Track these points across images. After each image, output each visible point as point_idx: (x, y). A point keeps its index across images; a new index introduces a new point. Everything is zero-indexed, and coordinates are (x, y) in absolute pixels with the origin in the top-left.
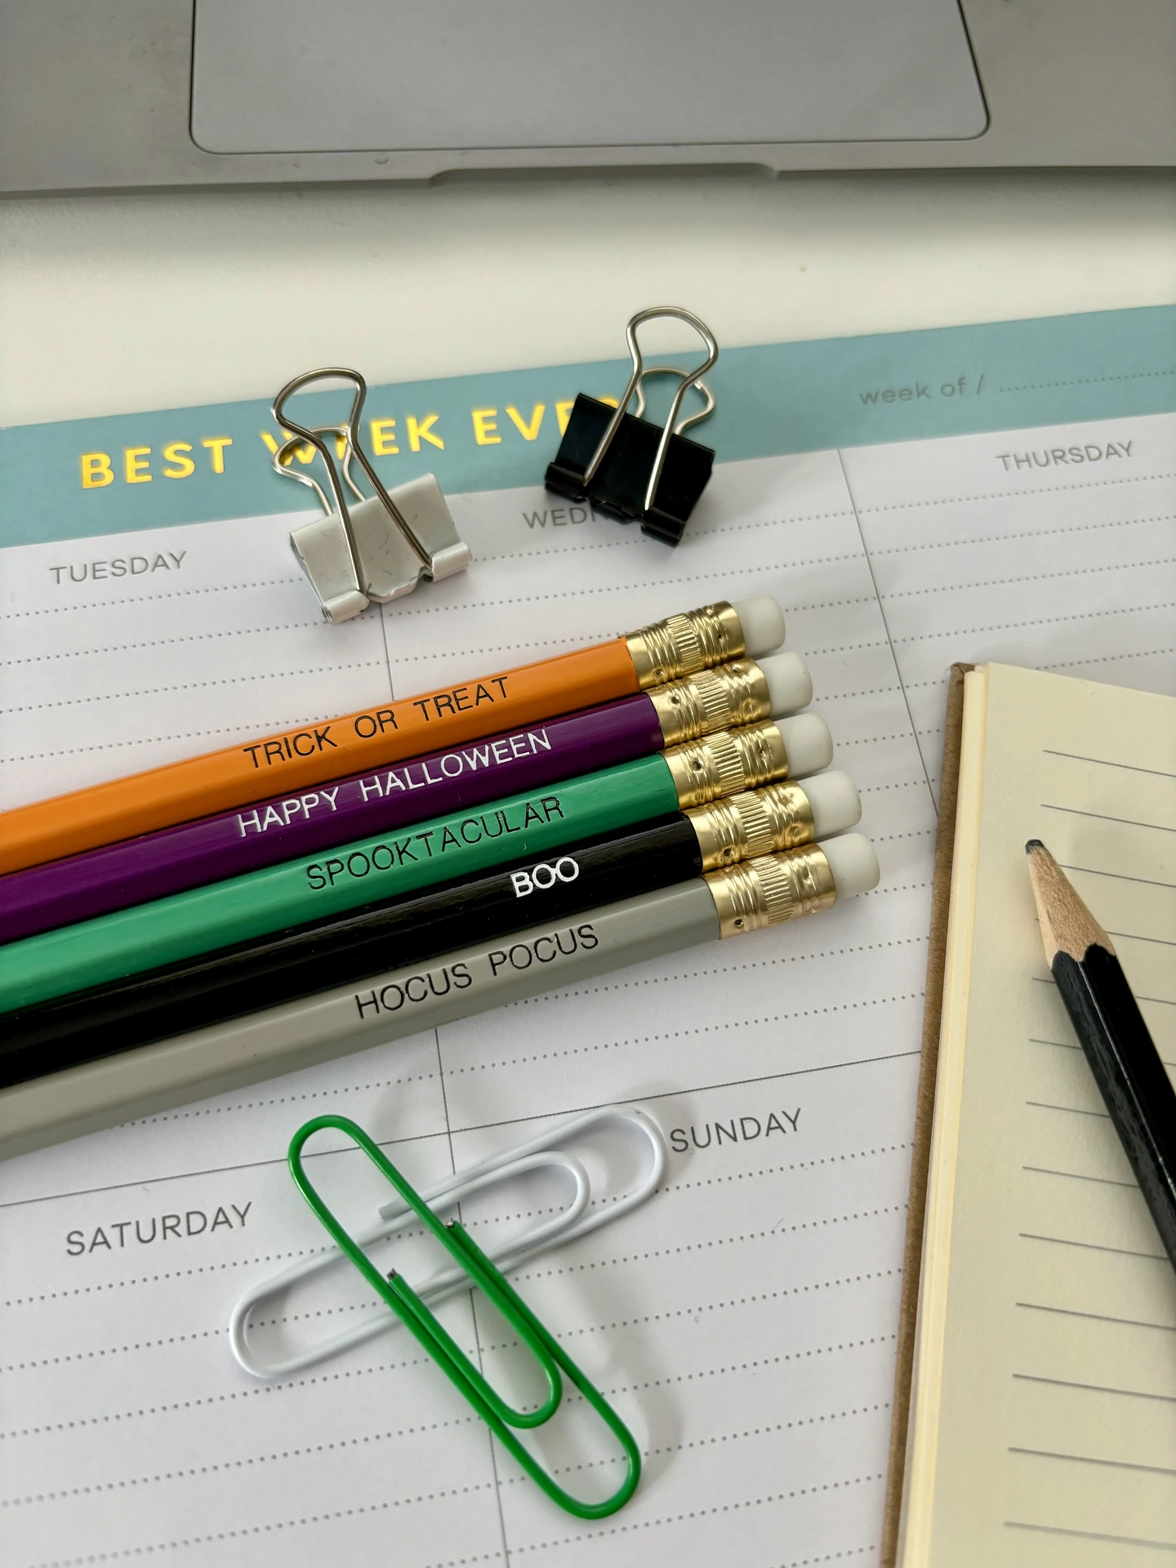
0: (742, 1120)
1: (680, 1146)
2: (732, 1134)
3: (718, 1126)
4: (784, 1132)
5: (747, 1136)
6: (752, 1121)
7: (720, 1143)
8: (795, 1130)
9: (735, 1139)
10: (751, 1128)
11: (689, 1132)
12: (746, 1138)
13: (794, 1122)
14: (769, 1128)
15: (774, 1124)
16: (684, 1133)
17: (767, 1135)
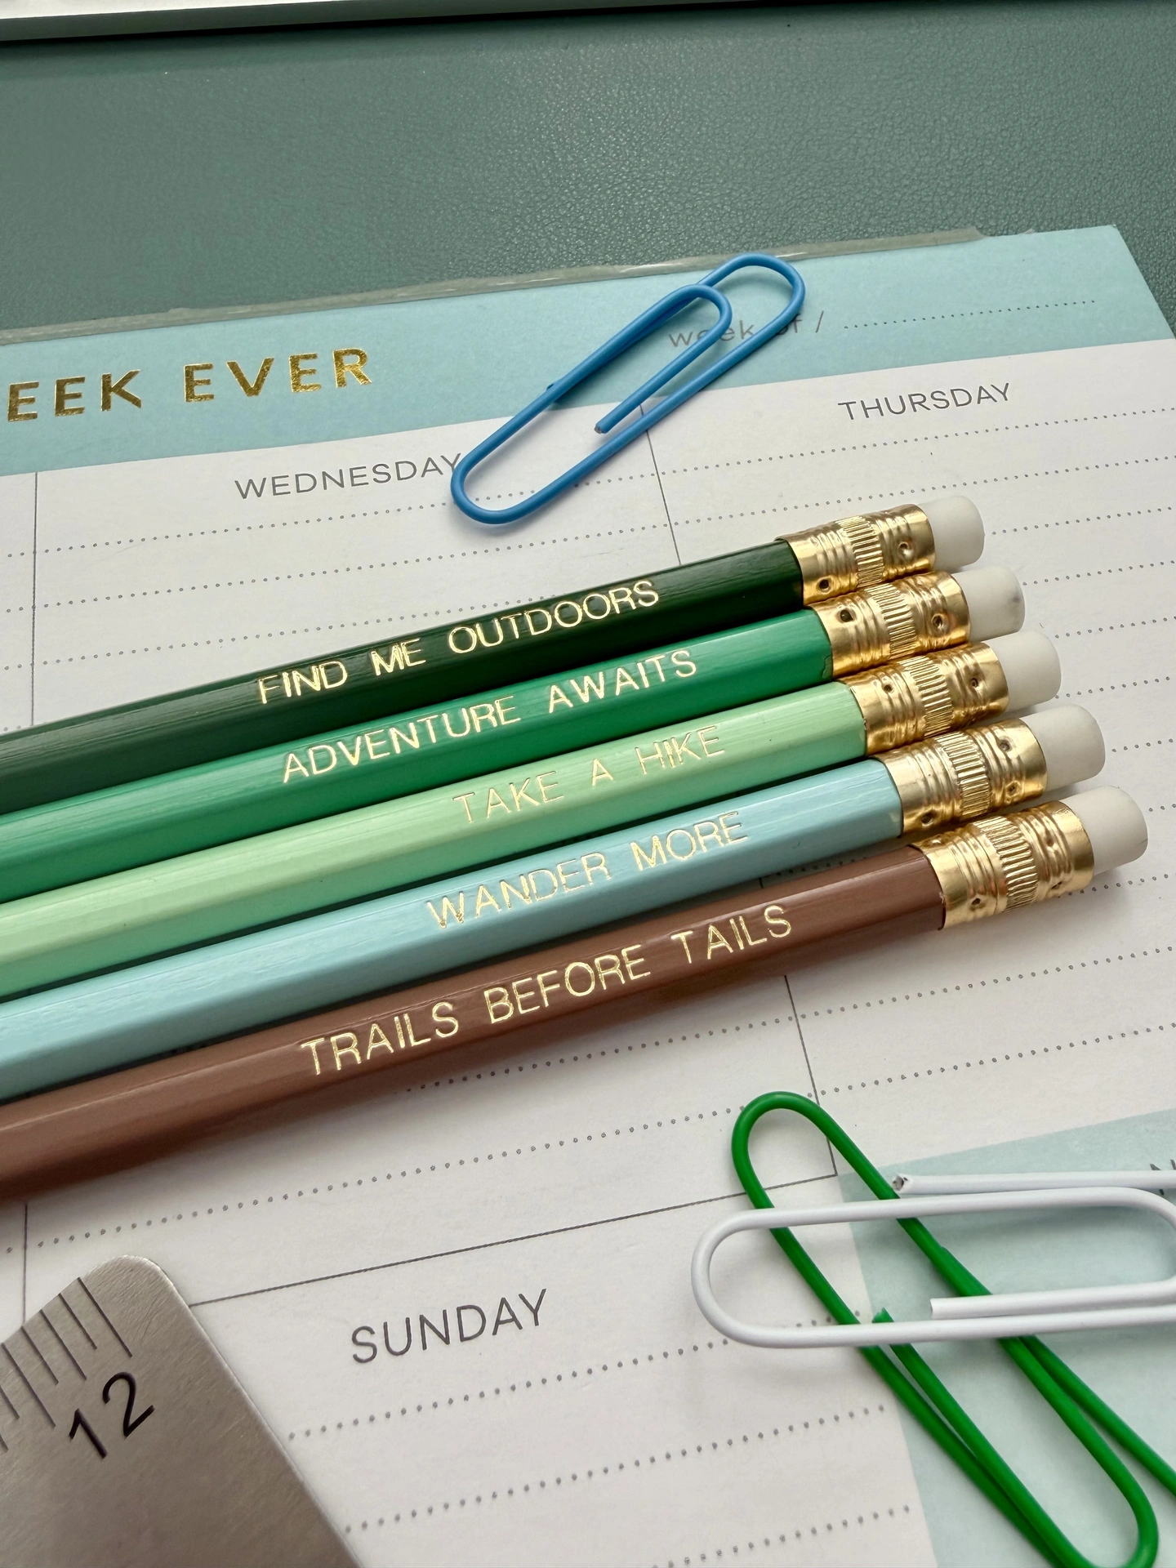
0: (459, 1310)
1: (366, 1353)
2: (443, 1332)
3: (423, 1320)
4: (520, 1327)
5: (466, 1335)
6: (473, 1311)
7: (425, 1347)
8: (537, 1323)
9: (447, 1340)
10: (471, 1322)
11: (379, 1331)
12: (463, 1339)
13: (535, 1312)
14: (498, 1322)
15: (505, 1316)
16: (372, 1332)
17: (495, 1333)
